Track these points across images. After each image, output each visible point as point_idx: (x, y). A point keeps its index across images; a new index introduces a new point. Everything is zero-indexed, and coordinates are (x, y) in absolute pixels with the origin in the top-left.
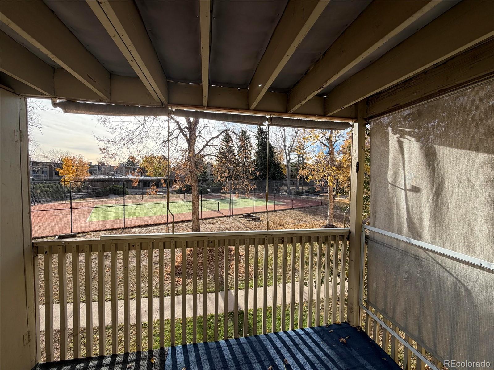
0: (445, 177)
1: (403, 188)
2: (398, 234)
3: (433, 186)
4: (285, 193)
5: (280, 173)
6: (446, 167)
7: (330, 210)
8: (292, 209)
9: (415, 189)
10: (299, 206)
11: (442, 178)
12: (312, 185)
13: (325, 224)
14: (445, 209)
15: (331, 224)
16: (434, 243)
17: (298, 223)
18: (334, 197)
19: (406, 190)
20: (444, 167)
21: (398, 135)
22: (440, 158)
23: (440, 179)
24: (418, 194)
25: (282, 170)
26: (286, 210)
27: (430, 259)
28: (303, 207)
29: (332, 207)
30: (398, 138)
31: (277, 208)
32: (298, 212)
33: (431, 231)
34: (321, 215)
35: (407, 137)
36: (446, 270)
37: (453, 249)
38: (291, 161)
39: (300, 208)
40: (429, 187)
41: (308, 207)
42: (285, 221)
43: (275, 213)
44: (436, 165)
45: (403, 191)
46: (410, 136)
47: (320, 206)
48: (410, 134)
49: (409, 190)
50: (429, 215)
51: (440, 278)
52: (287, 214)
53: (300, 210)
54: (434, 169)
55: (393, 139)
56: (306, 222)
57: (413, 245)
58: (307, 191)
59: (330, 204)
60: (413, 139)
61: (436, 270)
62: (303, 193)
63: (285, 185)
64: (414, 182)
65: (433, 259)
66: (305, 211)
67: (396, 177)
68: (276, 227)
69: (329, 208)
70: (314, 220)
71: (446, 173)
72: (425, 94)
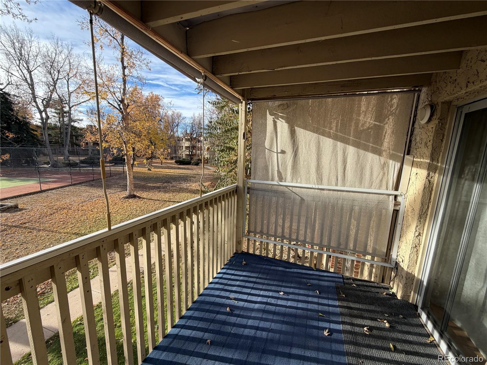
0: (299, 145)
1: (276, 151)
2: (272, 181)
3: (294, 150)
4: (46, 166)
5: (33, 137)
6: (300, 140)
7: (130, 180)
8: (71, 185)
9: (283, 152)
10: (81, 180)
11: (298, 146)
12: (86, 153)
13: (125, 196)
14: (298, 162)
15: (132, 194)
16: (292, 182)
17: (90, 201)
18: (132, 166)
19: (277, 153)
20: (299, 140)
21: (273, 117)
22: (297, 135)
23: (297, 146)
24: (285, 155)
25: (35, 133)
26: (61, 187)
27: (290, 191)
28: (87, 182)
29: (132, 177)
30: (273, 118)
31: (45, 187)
32: (83, 188)
33: (291, 175)
34: (115, 187)
35: (280, 119)
36: (297, 194)
37: (300, 183)
38: (49, 121)
39: (83, 182)
40: (291, 151)
41: (93, 180)
42: (68, 201)
43: (44, 194)
44: (295, 138)
45: (276, 154)
46: (282, 119)
47: (109, 177)
48: (282, 117)
49: (280, 153)
50: (291, 167)
51: (294, 199)
52: (67, 193)
53: (84, 185)
54: (294, 141)
55: (270, 119)
56: (100, 197)
57: (281, 185)
58: (82, 162)
59: (128, 174)
60: (283, 121)
61: (293, 195)
62: (77, 164)
63: (45, 155)
64: (284, 148)
65: (291, 191)
66: (92, 186)
67: (271, 145)
68: (57, 212)
69: (128, 178)
70: (109, 194)
71: (300, 143)
72: (292, 94)
